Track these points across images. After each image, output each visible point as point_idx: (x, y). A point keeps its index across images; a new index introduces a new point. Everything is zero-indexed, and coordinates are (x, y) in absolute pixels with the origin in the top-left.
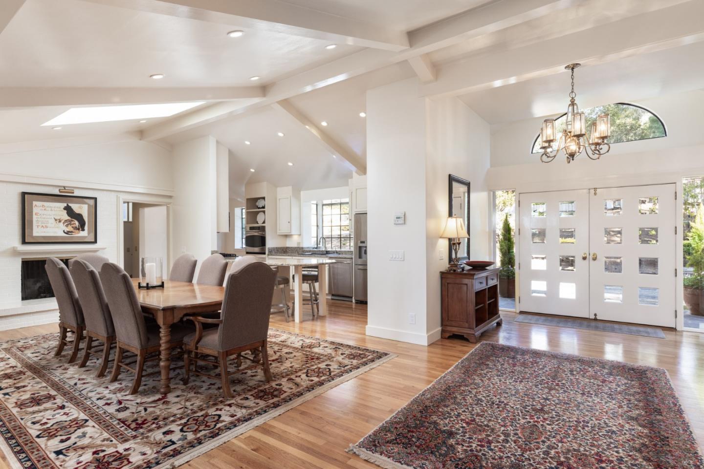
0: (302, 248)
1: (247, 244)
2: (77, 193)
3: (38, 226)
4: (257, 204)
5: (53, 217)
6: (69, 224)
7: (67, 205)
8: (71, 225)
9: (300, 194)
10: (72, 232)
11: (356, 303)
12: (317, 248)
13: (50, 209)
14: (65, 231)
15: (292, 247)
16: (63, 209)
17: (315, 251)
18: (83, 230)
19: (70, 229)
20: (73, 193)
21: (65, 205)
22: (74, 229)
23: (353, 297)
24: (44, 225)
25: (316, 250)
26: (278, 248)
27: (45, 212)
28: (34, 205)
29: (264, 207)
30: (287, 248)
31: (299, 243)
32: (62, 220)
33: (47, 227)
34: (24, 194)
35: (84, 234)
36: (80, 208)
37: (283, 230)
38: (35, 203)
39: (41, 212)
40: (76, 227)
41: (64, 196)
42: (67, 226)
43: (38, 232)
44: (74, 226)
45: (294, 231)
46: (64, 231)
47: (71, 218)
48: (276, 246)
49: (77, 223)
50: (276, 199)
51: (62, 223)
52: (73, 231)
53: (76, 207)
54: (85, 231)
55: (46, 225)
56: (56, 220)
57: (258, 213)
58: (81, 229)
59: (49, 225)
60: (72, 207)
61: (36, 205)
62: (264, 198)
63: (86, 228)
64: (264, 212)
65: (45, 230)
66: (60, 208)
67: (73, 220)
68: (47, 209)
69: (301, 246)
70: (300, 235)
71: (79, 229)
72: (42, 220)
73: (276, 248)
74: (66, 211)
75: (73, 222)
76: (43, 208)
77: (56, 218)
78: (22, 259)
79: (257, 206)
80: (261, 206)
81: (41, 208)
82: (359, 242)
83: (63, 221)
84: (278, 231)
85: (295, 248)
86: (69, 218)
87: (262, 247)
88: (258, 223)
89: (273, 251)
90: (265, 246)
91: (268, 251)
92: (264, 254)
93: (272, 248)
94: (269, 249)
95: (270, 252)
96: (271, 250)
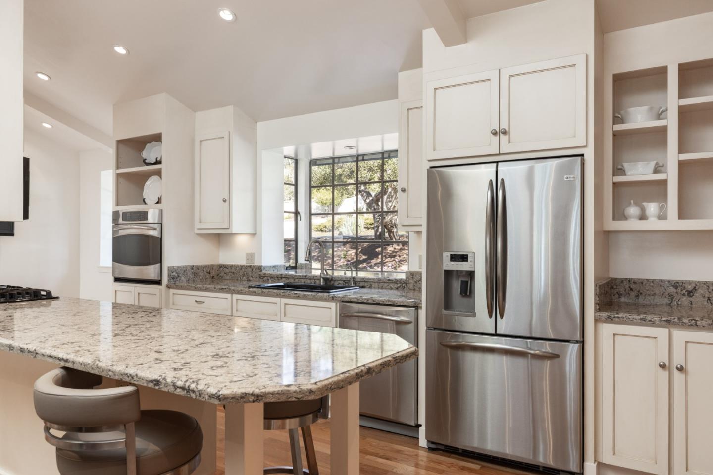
0: (260, 268)
1: (118, 257)
4: (144, 154)
9: (255, 129)
11: (430, 449)
12: (294, 268)
15: (232, 266)
17: (292, 276)
23: (422, 431)
25: (292, 272)
26: (198, 267)
29: (158, 162)
30: (221, 266)
31: (250, 256)
37: (212, 221)
45: (240, 223)
48: (191, 264)
50: (193, 141)
57: (145, 176)
62: (157, 138)
64: (159, 173)
69: (256, 263)
70: (254, 234)
73: (192, 267)
79: (144, 161)
80: (154, 161)
82: (446, 255)
84: (197, 225)
85: (242, 267)
87: (158, 265)
88: (145, 204)
89: (183, 278)
90: (161, 262)
91: (169, 275)
92: (158, 282)
93: (179, 267)
94: (171, 270)
95: (173, 278)
96: (176, 275)
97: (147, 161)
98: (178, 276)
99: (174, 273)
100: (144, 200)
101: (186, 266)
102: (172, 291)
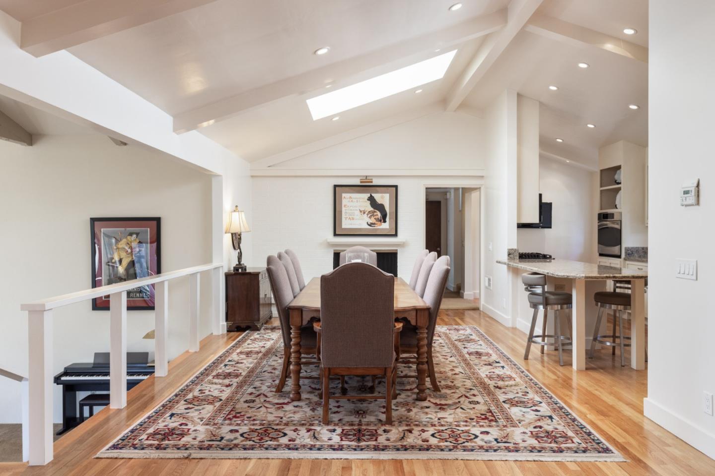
1: (600, 241)
2: (376, 182)
3: (346, 218)
4: (616, 177)
5: (358, 209)
6: (372, 215)
7: (371, 195)
8: (374, 216)
10: (374, 224)
13: (356, 200)
14: (369, 223)
16: (366, 200)
18: (385, 221)
19: (372, 220)
20: (372, 182)
21: (369, 195)
22: (377, 221)
24: (351, 217)
27: (351, 204)
28: (343, 197)
32: (366, 211)
33: (353, 219)
34: (335, 186)
35: (386, 226)
36: (382, 197)
38: (344, 195)
39: (348, 204)
40: (378, 219)
41: (365, 186)
42: (370, 217)
43: (346, 224)
44: (376, 217)
46: (367, 223)
47: (374, 209)
49: (379, 214)
51: (366, 215)
52: (376, 223)
53: (378, 197)
54: (386, 223)
55: (353, 216)
56: (361, 211)
58: (382, 221)
59: (355, 217)
60: (375, 198)
61: (344, 198)
63: (387, 219)
65: (352, 221)
66: (364, 198)
67: (376, 211)
68: (354, 200)
71: (381, 221)
72: (350, 211)
74: (369, 202)
75: (375, 214)
76: (350, 200)
77: (361, 209)
78: (334, 250)
81: (349, 200)
83: (367, 213)
86: (372, 209)
87: (619, 246)
88: (617, 208)
89: (636, 255)
90: (621, 244)
91: (626, 253)
92: (619, 257)
93: (632, 248)
94: (627, 249)
95: (629, 254)
96: (631, 253)
97: (617, 182)
98: (632, 253)
99: (629, 252)
100: (616, 206)
101: (638, 248)
102: (627, 262)
